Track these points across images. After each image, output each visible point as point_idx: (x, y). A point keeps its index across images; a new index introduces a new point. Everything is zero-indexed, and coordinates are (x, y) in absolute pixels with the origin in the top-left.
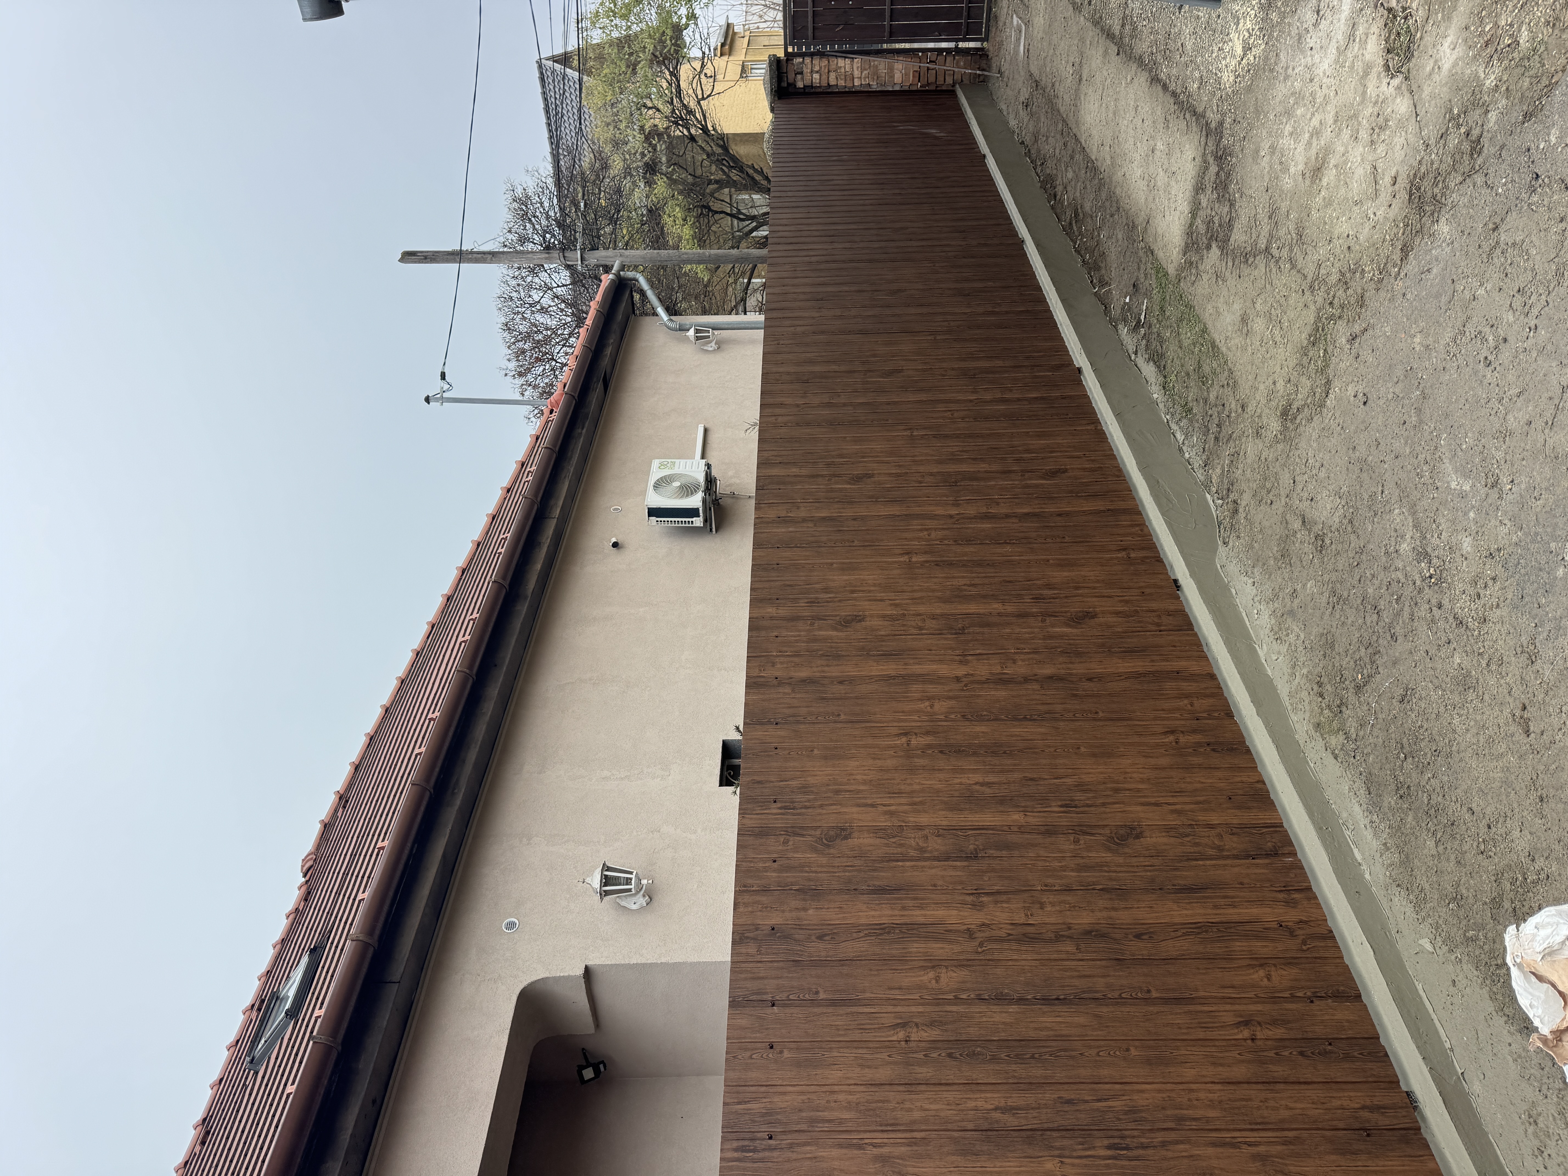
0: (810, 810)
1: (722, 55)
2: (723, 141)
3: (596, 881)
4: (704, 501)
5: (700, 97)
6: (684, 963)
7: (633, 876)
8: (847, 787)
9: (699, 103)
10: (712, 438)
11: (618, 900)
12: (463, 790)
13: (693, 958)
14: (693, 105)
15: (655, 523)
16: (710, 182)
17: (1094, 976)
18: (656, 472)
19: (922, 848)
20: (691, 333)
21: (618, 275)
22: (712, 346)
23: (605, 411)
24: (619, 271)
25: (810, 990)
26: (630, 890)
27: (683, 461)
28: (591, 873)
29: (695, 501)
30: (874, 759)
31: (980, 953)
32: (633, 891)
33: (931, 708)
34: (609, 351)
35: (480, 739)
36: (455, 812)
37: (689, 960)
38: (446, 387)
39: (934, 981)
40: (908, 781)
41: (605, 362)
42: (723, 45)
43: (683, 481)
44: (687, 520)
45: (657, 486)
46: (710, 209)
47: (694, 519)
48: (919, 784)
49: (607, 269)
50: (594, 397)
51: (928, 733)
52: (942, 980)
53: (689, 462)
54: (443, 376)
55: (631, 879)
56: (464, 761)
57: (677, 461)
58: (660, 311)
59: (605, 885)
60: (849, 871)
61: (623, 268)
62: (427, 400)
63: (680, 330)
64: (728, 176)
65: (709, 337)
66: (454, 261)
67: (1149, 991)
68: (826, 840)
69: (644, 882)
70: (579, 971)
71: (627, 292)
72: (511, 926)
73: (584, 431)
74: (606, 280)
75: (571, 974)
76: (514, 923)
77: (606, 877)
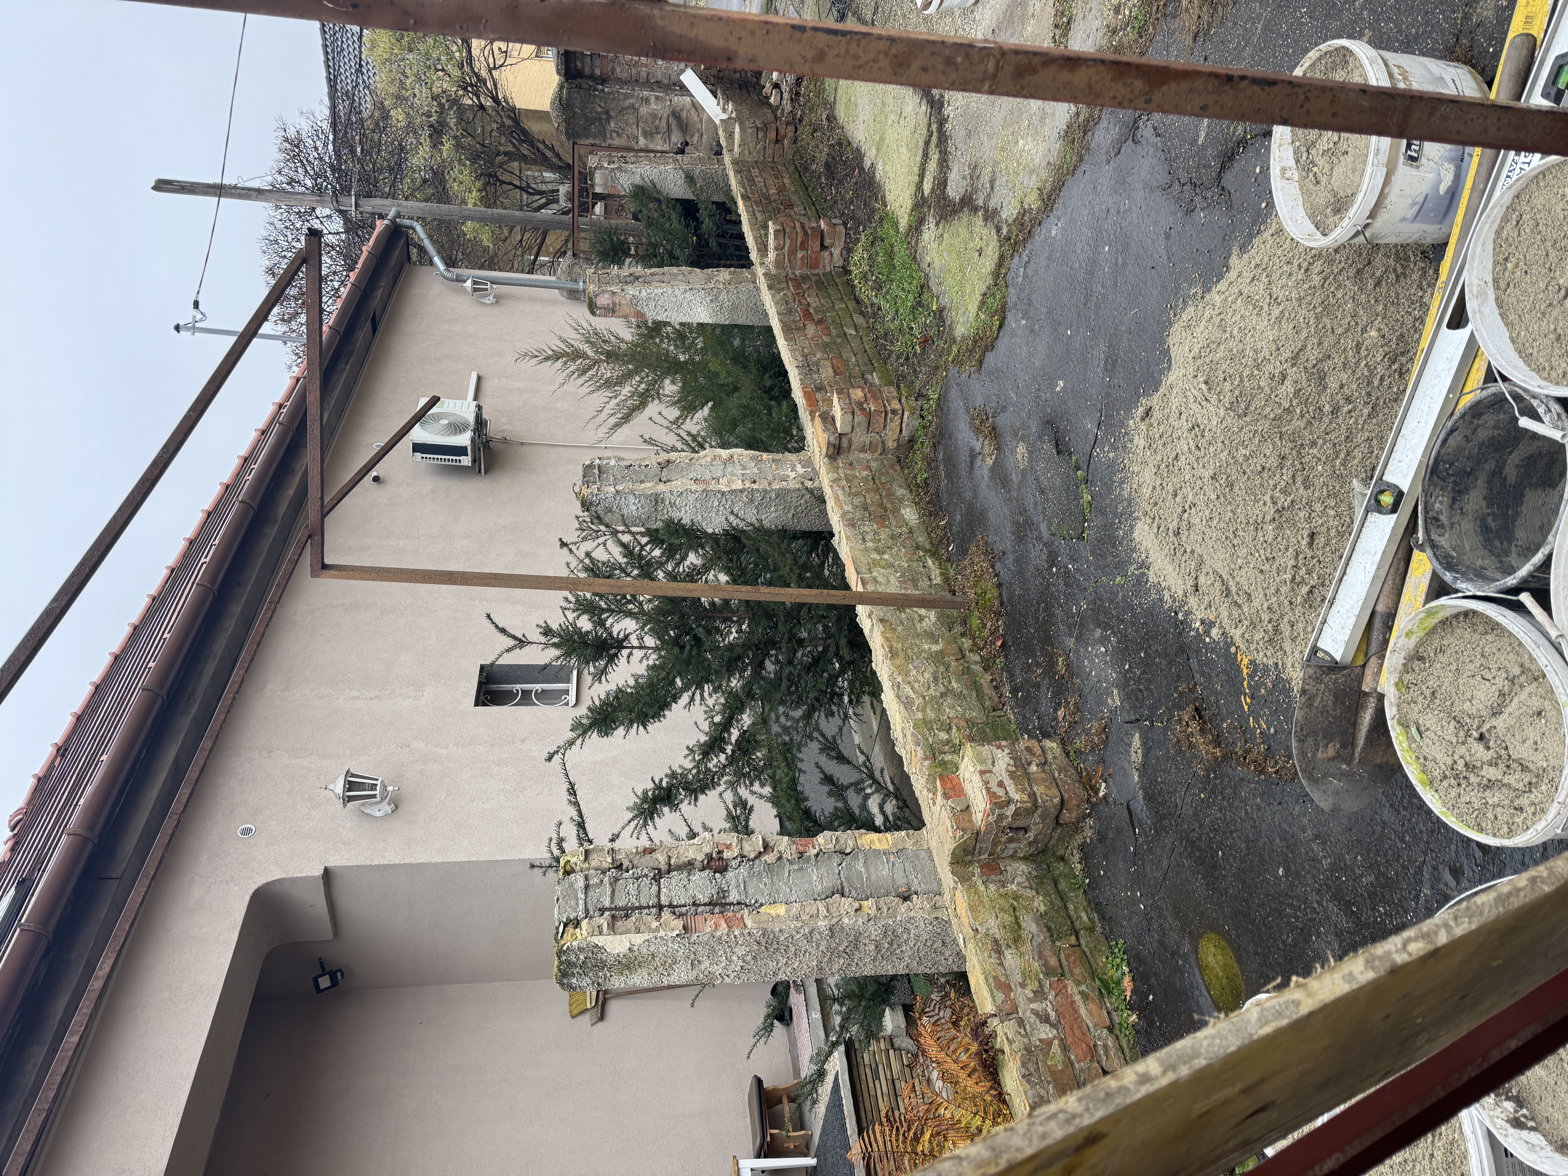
2: (514, 114)
3: (339, 787)
4: (473, 440)
5: (492, 66)
6: (428, 864)
7: (378, 783)
9: (490, 72)
10: (486, 386)
11: (362, 808)
12: (199, 701)
13: (439, 859)
14: (483, 72)
15: (420, 459)
20: (469, 283)
21: (393, 221)
22: (490, 300)
23: (373, 350)
24: (395, 218)
26: (374, 796)
27: (452, 402)
28: (334, 781)
29: (464, 439)
34: (379, 293)
35: (220, 653)
36: (187, 723)
37: (433, 861)
38: (199, 316)
41: (375, 303)
43: (452, 419)
44: (454, 458)
46: (498, 179)
47: (462, 458)
49: (382, 217)
50: (361, 336)
53: (459, 402)
54: (196, 305)
55: (376, 785)
56: (201, 674)
58: (437, 260)
59: (349, 790)
61: (399, 215)
62: (177, 328)
63: (457, 280)
64: (518, 149)
65: (486, 290)
66: (215, 195)
69: (390, 788)
70: (319, 872)
71: (403, 240)
72: (246, 831)
73: (348, 367)
74: (380, 225)
75: (309, 874)
76: (250, 830)
77: (350, 782)
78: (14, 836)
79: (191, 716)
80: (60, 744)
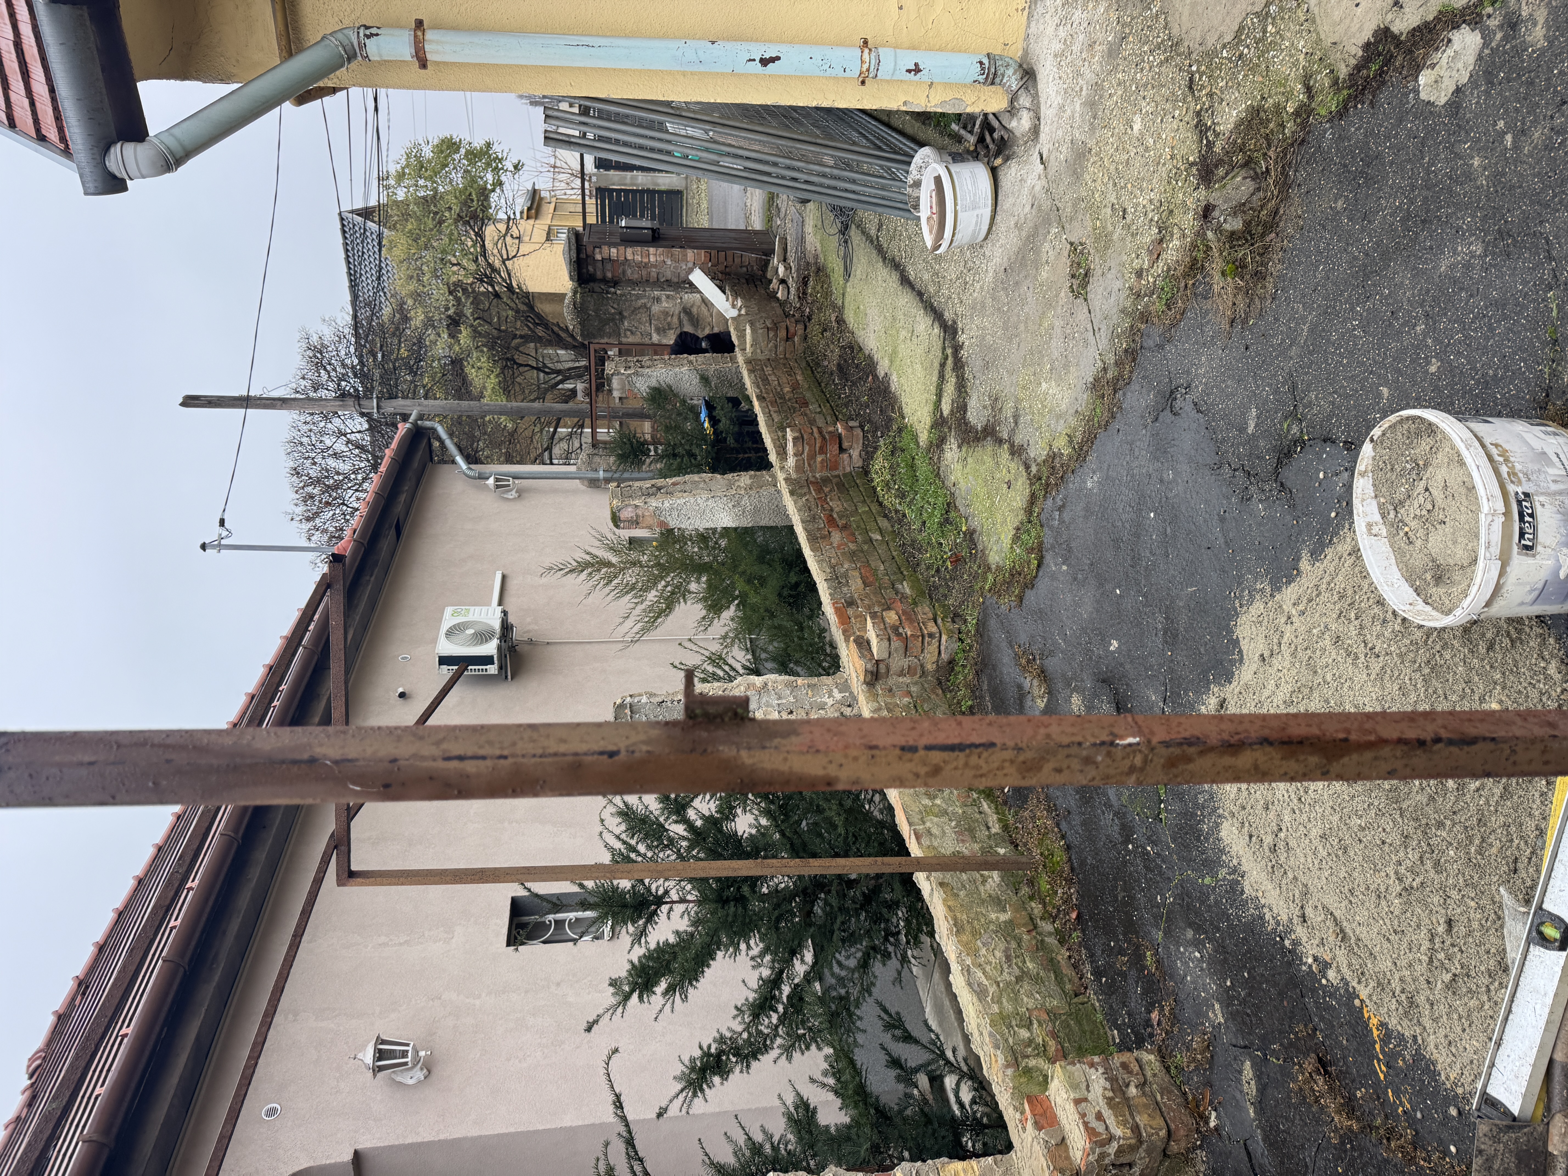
1: (528, 218)
2: (528, 299)
3: (368, 1056)
4: (499, 648)
5: (505, 257)
6: (465, 1139)
7: (410, 1048)
9: (504, 262)
10: (510, 586)
11: (393, 1076)
12: (222, 965)
13: (474, 1132)
14: (497, 264)
15: (446, 672)
18: (449, 619)
20: (491, 481)
21: (415, 424)
22: (513, 494)
23: (396, 559)
24: (416, 420)
26: (406, 1064)
27: (478, 609)
28: (363, 1047)
29: (490, 648)
34: (403, 498)
35: (244, 908)
36: (212, 990)
37: (469, 1135)
38: (224, 533)
41: (399, 508)
42: (529, 209)
43: (478, 628)
44: (481, 667)
45: (449, 633)
46: (515, 363)
47: (488, 667)
49: (405, 417)
50: (386, 544)
53: (484, 609)
54: (222, 523)
55: (407, 1051)
56: (224, 933)
57: (472, 608)
58: (459, 459)
59: (379, 1059)
61: (421, 417)
62: (204, 547)
63: (479, 478)
64: (533, 332)
65: (509, 485)
66: (241, 407)
69: (422, 1054)
70: (348, 1157)
71: (425, 441)
72: (271, 1112)
73: (373, 579)
74: (403, 428)
75: (339, 1160)
76: (275, 1109)
77: (380, 1050)
78: (32, 1085)
79: (214, 984)
80: (81, 977)
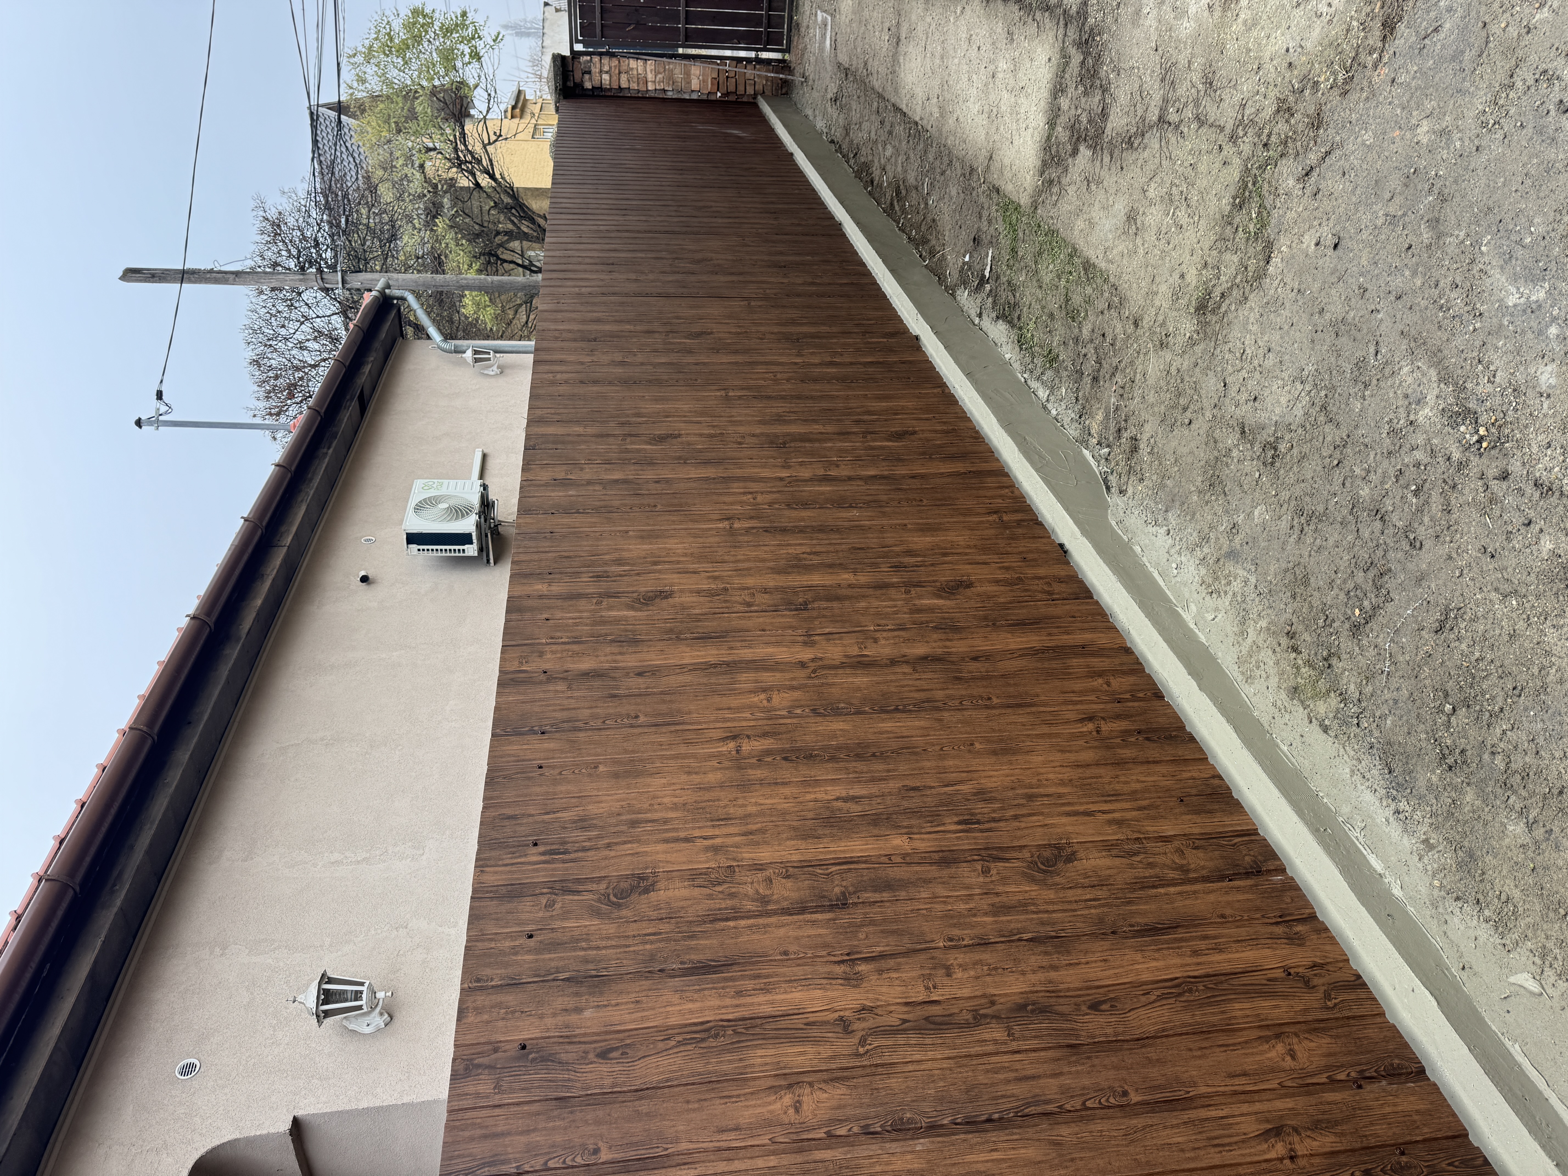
0: (590, 853)
1: (512, 117)
2: (512, 192)
3: (310, 998)
5: (486, 142)
7: (364, 988)
8: (649, 816)
9: (485, 146)
10: (491, 463)
11: (345, 1023)
12: (127, 886)
15: (416, 552)
16: (498, 233)
17: (1039, 1077)
18: (419, 491)
19: (764, 897)
20: (469, 354)
21: (382, 292)
22: (494, 370)
25: (584, 1147)
27: (453, 482)
28: (306, 989)
29: (468, 525)
30: (689, 773)
31: (861, 1055)
32: (365, 1009)
33: (768, 701)
34: (367, 369)
35: (159, 817)
36: (112, 917)
38: (163, 409)
39: (791, 1111)
40: (740, 802)
41: (363, 380)
42: (514, 108)
43: (452, 502)
44: (457, 547)
45: (418, 508)
46: (498, 258)
47: (466, 547)
48: (756, 804)
49: (371, 288)
50: (347, 415)
51: (765, 735)
52: (805, 1107)
53: (461, 482)
54: (159, 395)
55: (361, 992)
56: (132, 847)
57: (446, 482)
58: (432, 331)
59: (325, 1002)
60: (652, 943)
61: (387, 286)
62: (139, 423)
63: (456, 352)
64: (519, 228)
65: (489, 359)
67: (1125, 1094)
68: (615, 896)
69: (380, 995)
70: (286, 1125)
72: (188, 1069)
73: (331, 451)
74: (368, 298)
75: (272, 1131)
76: (193, 1066)
77: (327, 992)
